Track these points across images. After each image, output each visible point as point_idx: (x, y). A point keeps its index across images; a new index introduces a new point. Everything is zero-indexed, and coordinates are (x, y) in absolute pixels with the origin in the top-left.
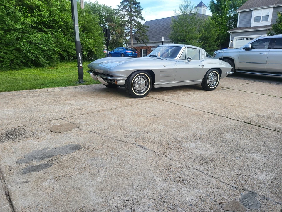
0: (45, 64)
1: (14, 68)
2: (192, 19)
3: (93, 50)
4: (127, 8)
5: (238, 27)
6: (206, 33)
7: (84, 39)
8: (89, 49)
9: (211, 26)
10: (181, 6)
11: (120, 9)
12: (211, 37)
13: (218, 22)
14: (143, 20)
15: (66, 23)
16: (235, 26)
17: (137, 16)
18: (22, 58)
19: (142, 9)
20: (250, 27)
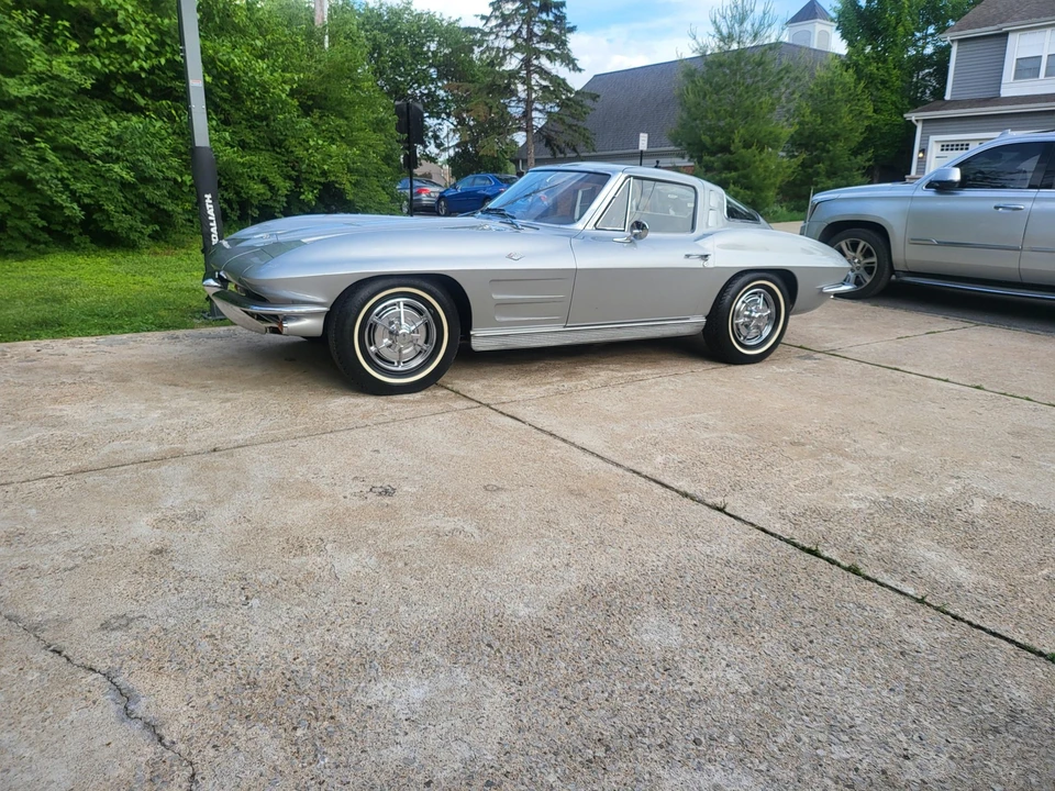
0: (134, 236)
1: (11, 252)
2: (760, 64)
3: (341, 184)
4: (514, 23)
5: (948, 97)
6: (819, 121)
7: (308, 142)
8: (322, 180)
9: (839, 95)
10: (718, 16)
11: (487, 30)
12: (836, 137)
13: (871, 78)
14: (576, 69)
15: (232, 78)
16: (939, 93)
17: (551, 56)
18: (37, 212)
19: (572, 30)
20: (996, 99)
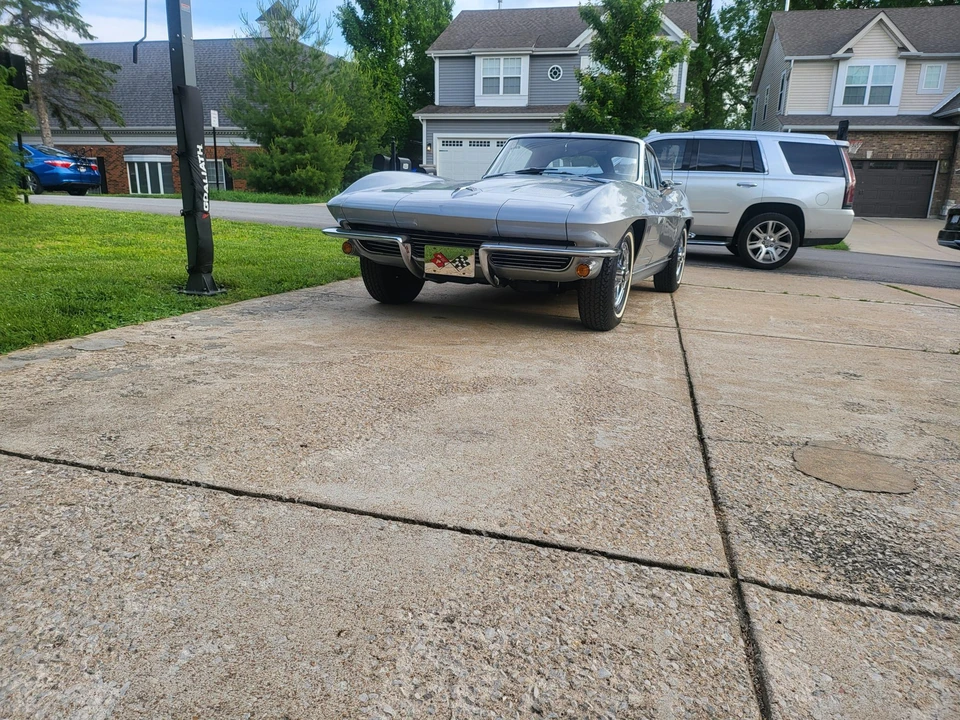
5: (437, 103)
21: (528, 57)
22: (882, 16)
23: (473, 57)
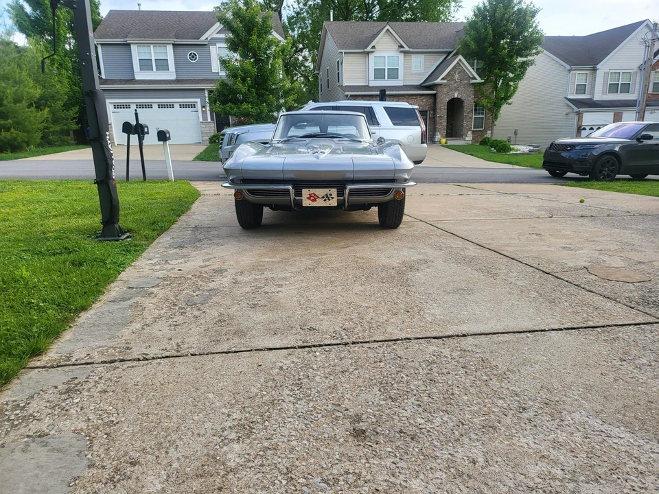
5: (103, 77)
12: (53, 97)
20: (132, 81)
21: (172, 46)
22: (388, 27)
23: (129, 44)
